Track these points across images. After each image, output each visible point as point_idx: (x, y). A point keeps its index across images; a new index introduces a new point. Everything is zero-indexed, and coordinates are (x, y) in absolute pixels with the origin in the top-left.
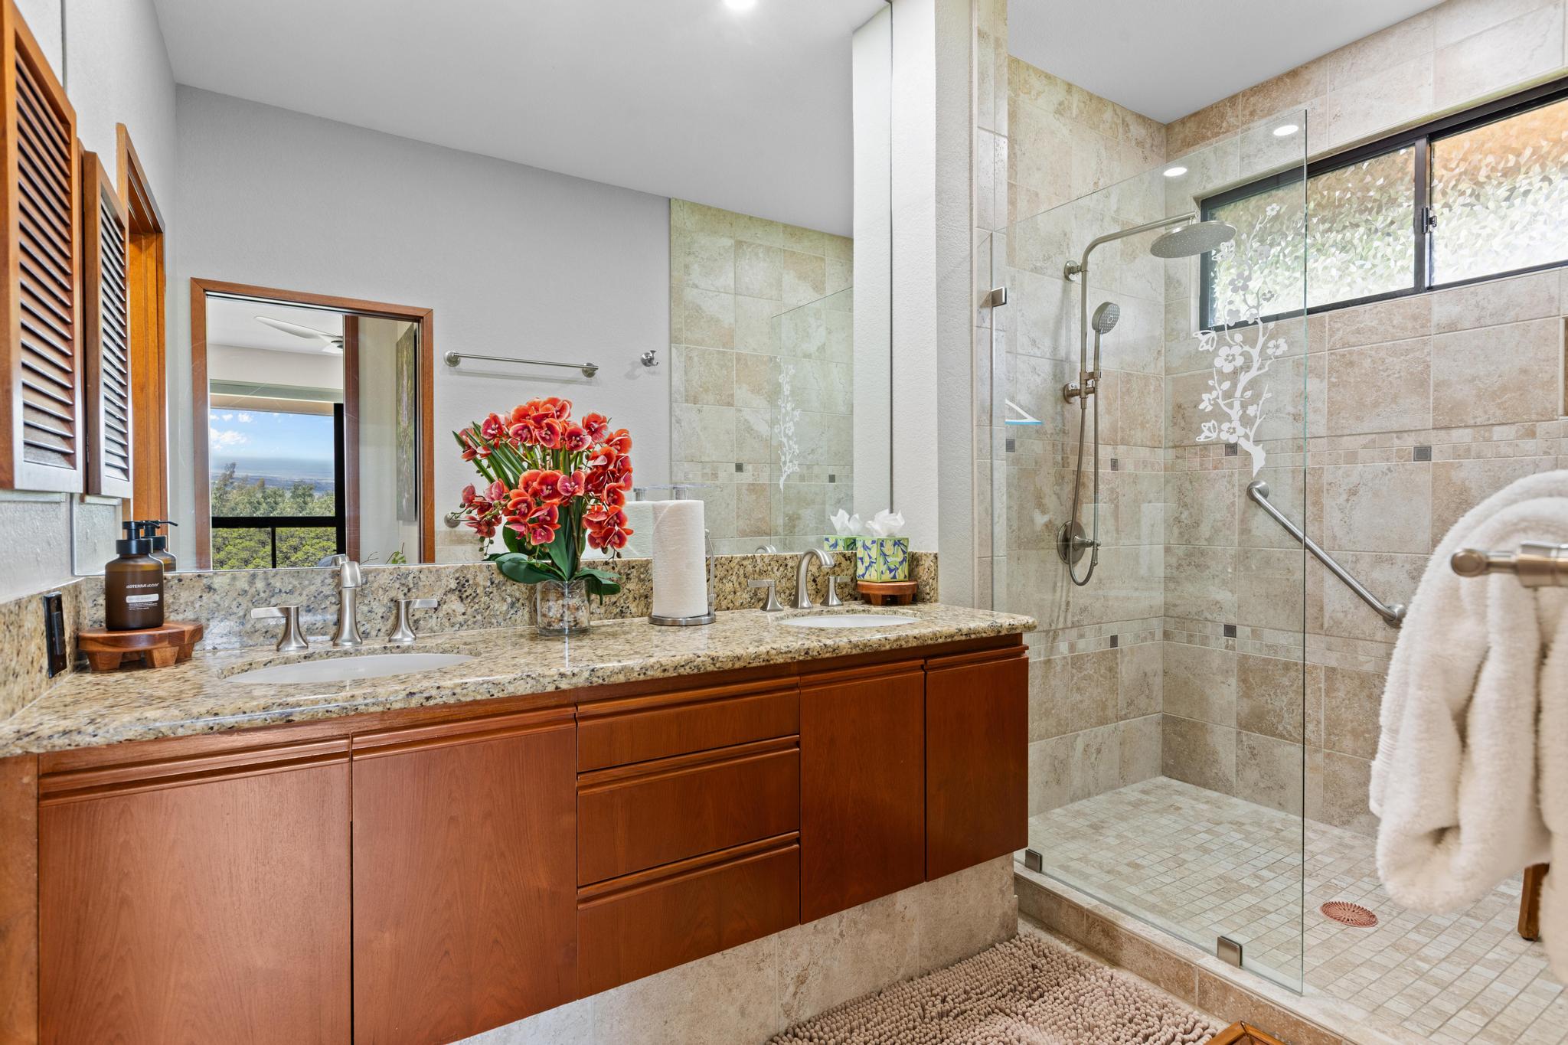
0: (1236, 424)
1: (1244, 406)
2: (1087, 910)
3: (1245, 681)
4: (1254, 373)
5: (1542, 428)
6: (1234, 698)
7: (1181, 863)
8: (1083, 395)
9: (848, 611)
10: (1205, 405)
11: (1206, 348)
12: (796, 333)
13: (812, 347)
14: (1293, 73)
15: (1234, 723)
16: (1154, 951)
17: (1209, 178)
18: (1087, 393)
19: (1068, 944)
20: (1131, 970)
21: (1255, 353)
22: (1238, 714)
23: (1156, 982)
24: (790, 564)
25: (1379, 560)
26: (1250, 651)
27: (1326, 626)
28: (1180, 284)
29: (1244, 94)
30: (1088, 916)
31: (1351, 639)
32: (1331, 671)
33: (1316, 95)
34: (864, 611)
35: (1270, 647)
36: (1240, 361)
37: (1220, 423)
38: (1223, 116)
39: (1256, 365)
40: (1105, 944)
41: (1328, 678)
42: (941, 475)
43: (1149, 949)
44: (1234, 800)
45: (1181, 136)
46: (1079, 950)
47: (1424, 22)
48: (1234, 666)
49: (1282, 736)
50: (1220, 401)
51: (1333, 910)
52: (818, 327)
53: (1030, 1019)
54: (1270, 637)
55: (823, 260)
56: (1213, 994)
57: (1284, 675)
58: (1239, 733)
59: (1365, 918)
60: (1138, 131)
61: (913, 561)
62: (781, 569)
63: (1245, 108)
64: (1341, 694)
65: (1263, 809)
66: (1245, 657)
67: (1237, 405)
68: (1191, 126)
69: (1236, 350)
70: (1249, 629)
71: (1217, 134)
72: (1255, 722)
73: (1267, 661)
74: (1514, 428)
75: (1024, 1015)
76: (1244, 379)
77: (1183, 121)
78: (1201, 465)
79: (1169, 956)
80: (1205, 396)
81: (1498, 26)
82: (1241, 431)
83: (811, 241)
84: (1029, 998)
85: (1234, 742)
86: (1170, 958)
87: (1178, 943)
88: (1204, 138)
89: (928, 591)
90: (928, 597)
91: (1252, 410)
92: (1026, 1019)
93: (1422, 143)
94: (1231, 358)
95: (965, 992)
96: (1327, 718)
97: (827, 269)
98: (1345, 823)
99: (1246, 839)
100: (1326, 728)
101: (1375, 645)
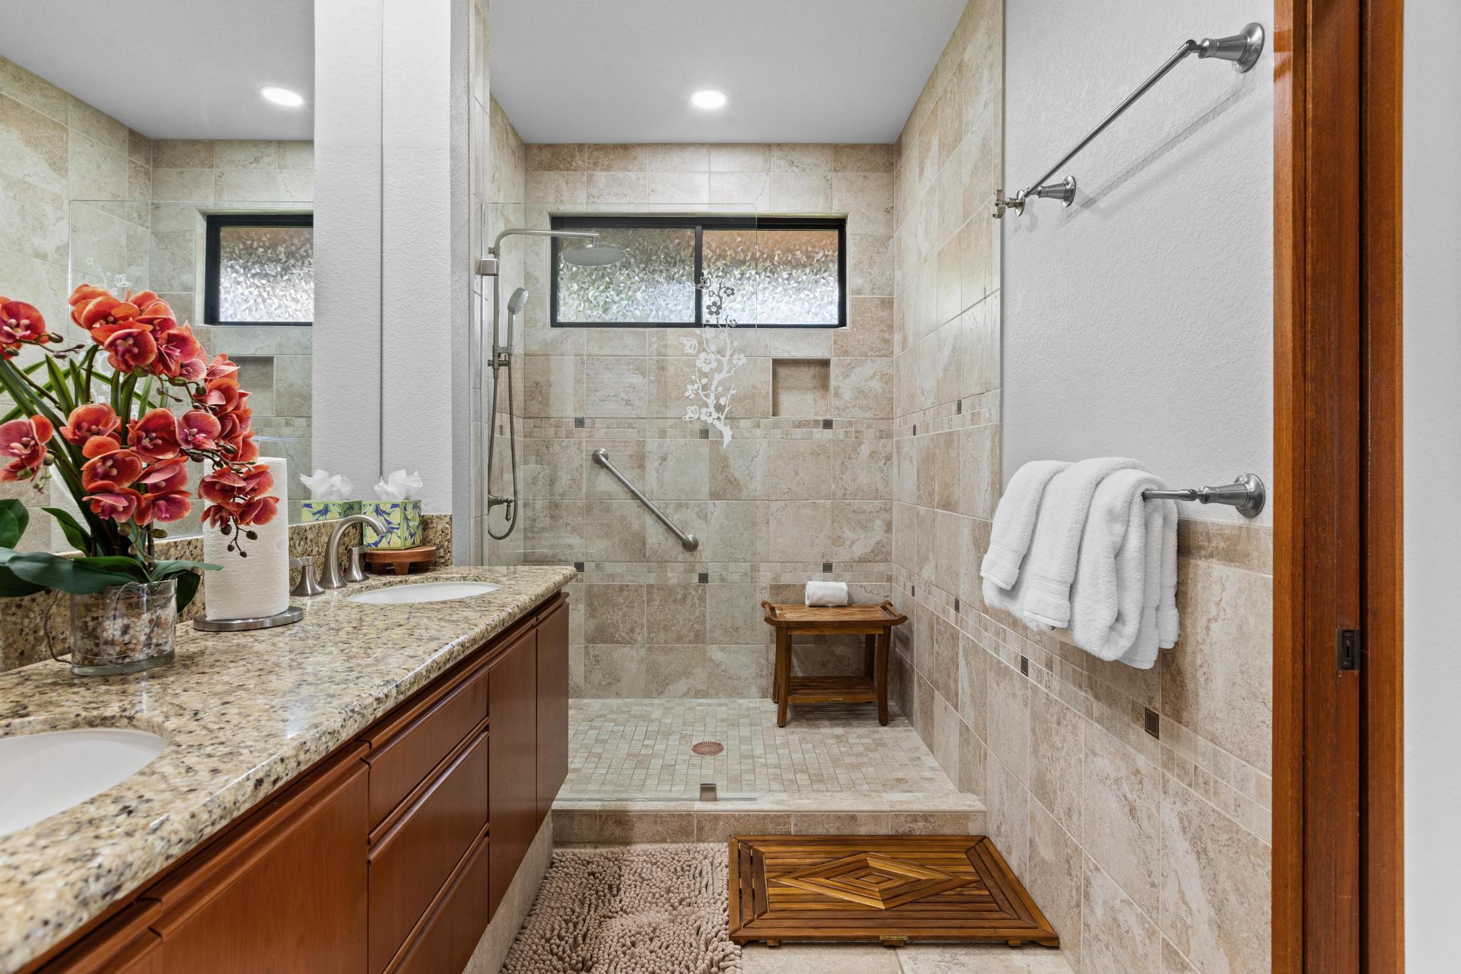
0: (712, 409)
1: (717, 398)
2: (600, 811)
3: (590, 605)
4: (724, 375)
5: (763, 422)
6: (582, 620)
7: (599, 756)
8: (496, 366)
9: (385, 585)
10: (689, 392)
11: (689, 351)
12: (23, 220)
13: (49, 246)
14: (625, 148)
15: (582, 641)
16: (661, 817)
17: (562, 202)
18: (500, 365)
19: (585, 847)
20: (642, 842)
21: (725, 360)
22: (586, 632)
23: (663, 841)
24: (310, 536)
25: (680, 506)
26: (595, 581)
27: (647, 555)
28: (538, 282)
29: (589, 146)
30: (601, 816)
31: (663, 562)
32: (651, 587)
33: (640, 169)
34: (401, 582)
35: (609, 576)
36: (714, 365)
37: (700, 408)
38: (573, 157)
39: (725, 370)
40: (618, 832)
41: (649, 593)
42: (454, 436)
43: (656, 817)
44: (585, 701)
45: (538, 158)
46: (596, 848)
47: (704, 151)
48: (583, 594)
49: (618, 642)
50: (700, 391)
51: (699, 748)
52: (58, 219)
53: (629, 910)
54: (609, 568)
55: (65, 130)
56: (708, 826)
57: (619, 596)
58: (586, 647)
59: (717, 748)
60: (512, 141)
61: (425, 523)
62: (302, 543)
63: (589, 158)
64: (657, 603)
65: (608, 701)
66: (591, 586)
67: (712, 396)
68: (546, 155)
69: (712, 357)
70: (594, 564)
71: (568, 169)
72: (600, 635)
73: (607, 587)
74: (750, 421)
75: (621, 910)
76: (718, 378)
77: (541, 147)
78: (556, 434)
79: (673, 815)
80: (689, 387)
81: (727, 173)
82: (715, 415)
83: (47, 97)
84: (614, 896)
85: (583, 656)
86: (674, 816)
87: (674, 804)
88: (557, 168)
89: (442, 554)
90: (443, 560)
91: (722, 401)
92: (626, 912)
93: (699, 228)
94: (707, 362)
95: (567, 922)
96: (648, 621)
97: (70, 144)
98: (660, 694)
99: (616, 724)
100: (648, 629)
101: (677, 565)
